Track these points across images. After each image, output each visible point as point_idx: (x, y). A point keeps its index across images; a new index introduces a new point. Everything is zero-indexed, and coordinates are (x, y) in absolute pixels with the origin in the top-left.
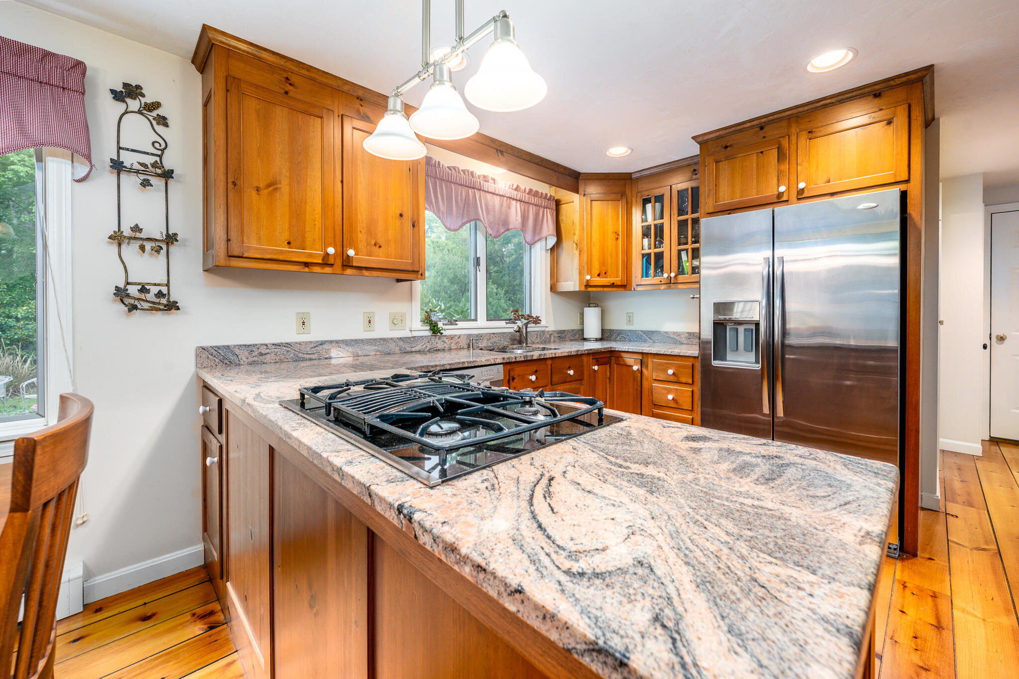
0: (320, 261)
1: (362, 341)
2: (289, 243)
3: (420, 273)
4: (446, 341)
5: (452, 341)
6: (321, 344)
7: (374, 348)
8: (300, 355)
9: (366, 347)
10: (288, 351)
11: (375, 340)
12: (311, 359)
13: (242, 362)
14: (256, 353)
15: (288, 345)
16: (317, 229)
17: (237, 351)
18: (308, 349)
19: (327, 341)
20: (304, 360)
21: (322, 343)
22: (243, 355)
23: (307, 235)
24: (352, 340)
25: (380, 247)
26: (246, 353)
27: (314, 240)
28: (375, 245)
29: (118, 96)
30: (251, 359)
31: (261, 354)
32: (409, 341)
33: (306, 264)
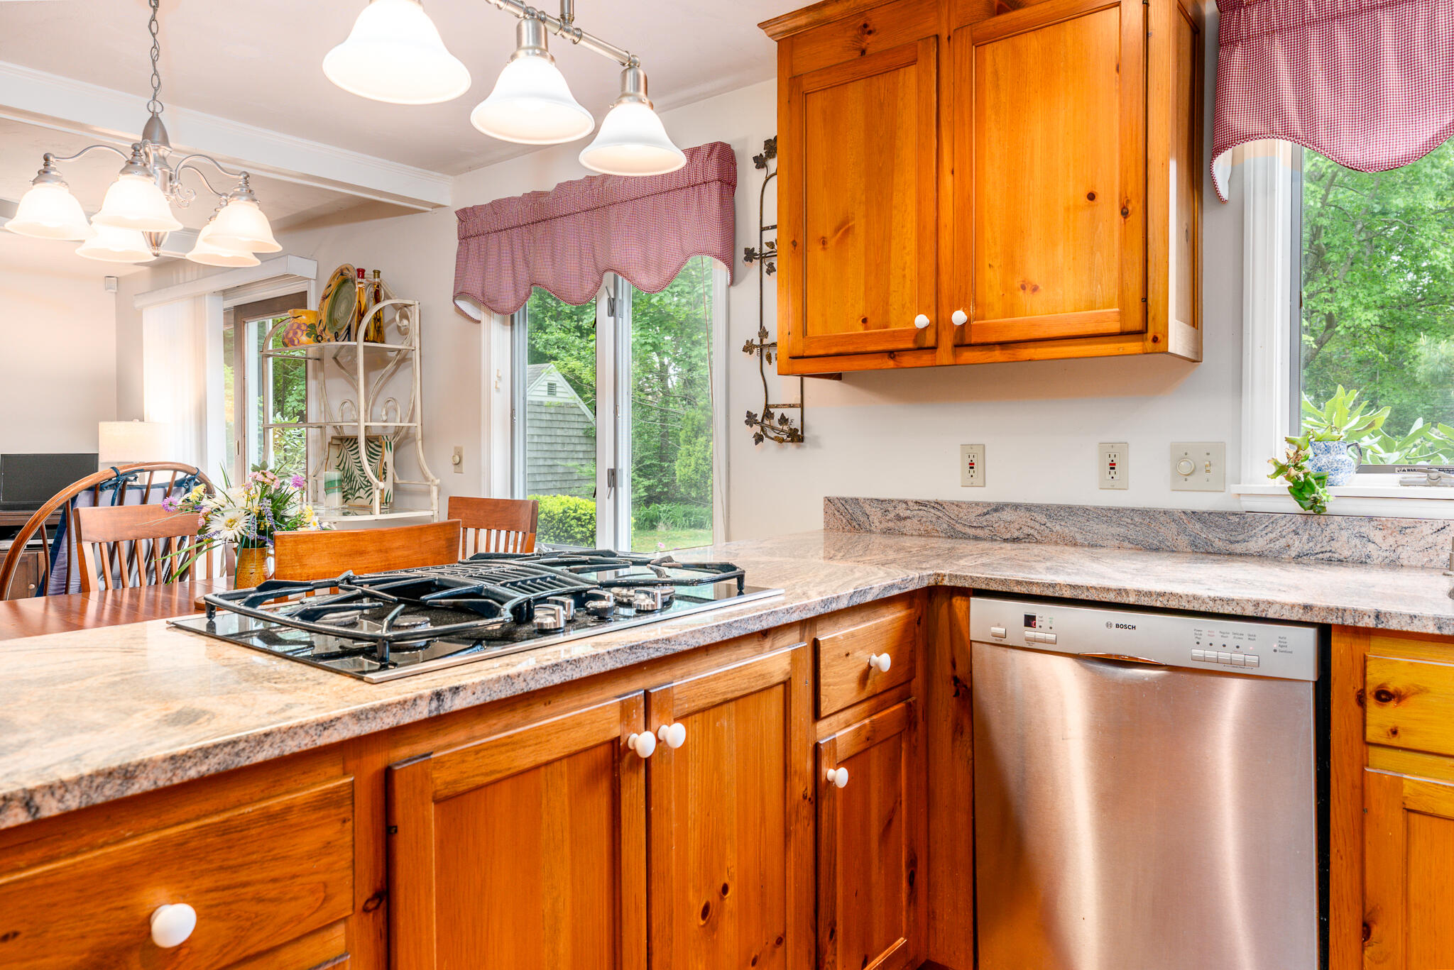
0: (910, 345)
1: (1085, 510)
2: (865, 321)
3: (1150, 335)
4: (1377, 536)
5: (1402, 539)
6: (996, 510)
7: (1115, 530)
8: (959, 527)
9: (1094, 526)
10: (939, 518)
11: (1117, 511)
12: (976, 538)
13: (873, 528)
14: (891, 515)
15: (938, 505)
16: (908, 283)
17: (868, 509)
18: (972, 517)
19: (1007, 505)
20: (965, 537)
21: (999, 508)
22: (875, 515)
23: (892, 299)
24: (1060, 507)
25: (1035, 289)
26: (879, 514)
27: (903, 306)
28: (1023, 288)
29: (760, 162)
30: (885, 525)
31: (899, 518)
32: (1223, 523)
33: (892, 354)
